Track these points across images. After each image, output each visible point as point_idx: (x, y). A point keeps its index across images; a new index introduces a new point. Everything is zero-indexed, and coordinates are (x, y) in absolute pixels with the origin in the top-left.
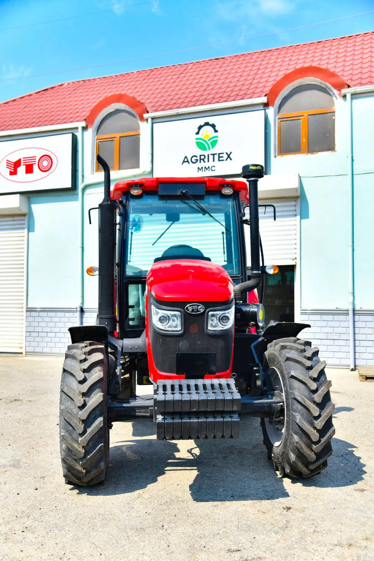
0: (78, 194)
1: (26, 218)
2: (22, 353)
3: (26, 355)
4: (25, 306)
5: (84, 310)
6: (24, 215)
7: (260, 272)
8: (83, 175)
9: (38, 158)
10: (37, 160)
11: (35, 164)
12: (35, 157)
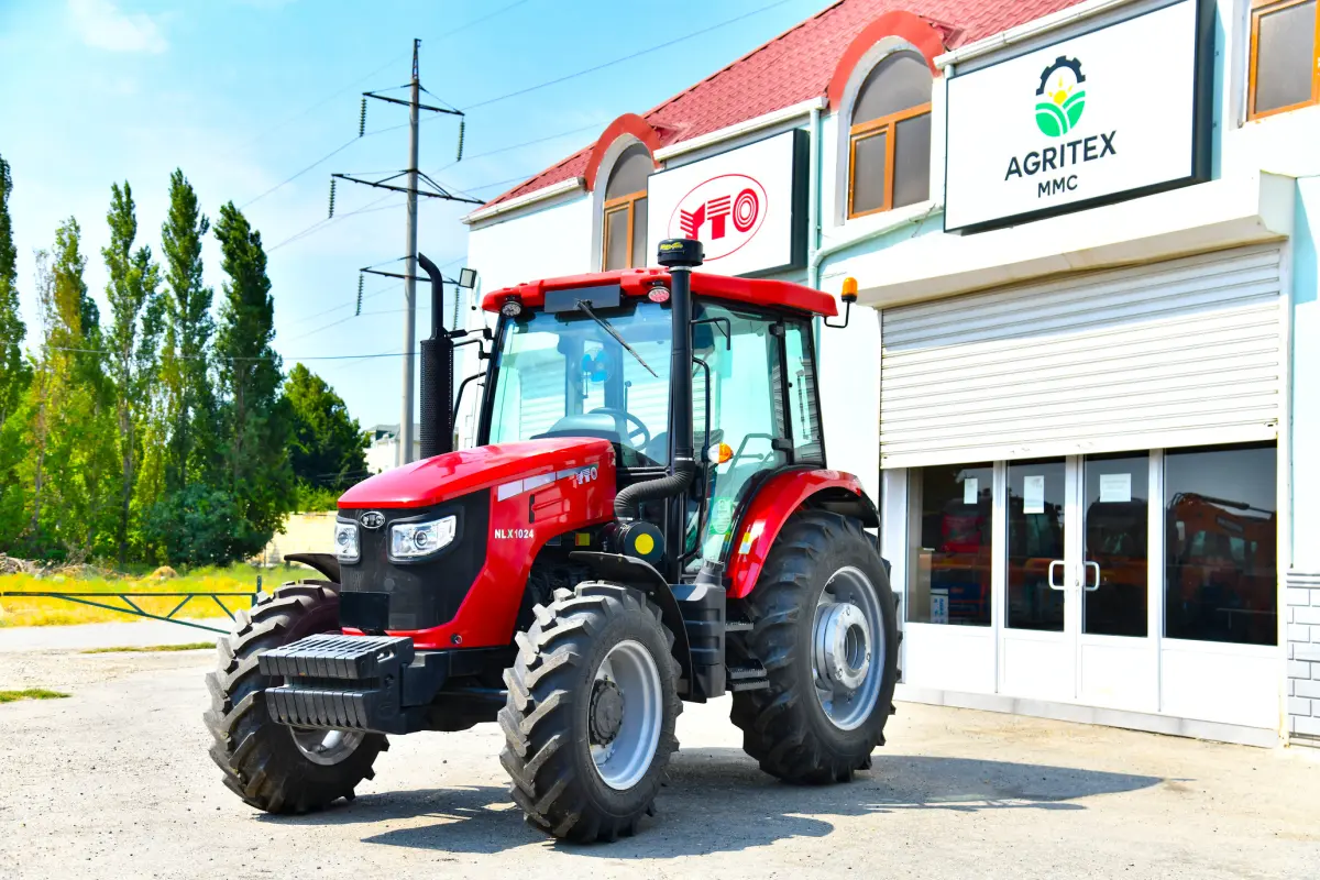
0: (807, 279)
7: (690, 459)
8: (819, 231)
9: (733, 200)
10: (732, 205)
11: (728, 213)
12: (729, 197)
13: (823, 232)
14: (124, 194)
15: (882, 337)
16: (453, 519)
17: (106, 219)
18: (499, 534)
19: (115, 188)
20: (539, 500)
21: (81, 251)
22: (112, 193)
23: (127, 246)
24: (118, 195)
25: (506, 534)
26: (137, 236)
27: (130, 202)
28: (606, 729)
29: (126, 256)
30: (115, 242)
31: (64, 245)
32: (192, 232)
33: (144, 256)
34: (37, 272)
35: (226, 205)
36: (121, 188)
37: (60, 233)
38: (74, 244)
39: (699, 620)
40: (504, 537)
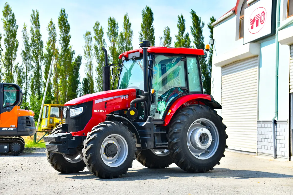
0: (275, 38)
1: (258, 58)
2: (256, 153)
3: (258, 155)
4: (257, 120)
5: (277, 122)
6: (257, 56)
7: (147, 93)
8: (279, 23)
9: (260, 15)
10: (260, 16)
11: (259, 19)
12: (259, 14)
13: (280, 23)
14: (181, 18)
15: (290, 53)
16: (82, 108)
17: (177, 26)
18: (95, 111)
19: (179, 17)
20: (108, 103)
21: (171, 36)
22: (178, 18)
23: (183, 33)
24: (180, 19)
25: (97, 111)
26: (185, 30)
27: (183, 20)
28: (111, 154)
29: (183, 36)
30: (179, 33)
31: (166, 35)
32: (199, 27)
33: (187, 36)
34: (160, 43)
35: (212, 17)
36: (180, 16)
37: (164, 32)
38: (169, 35)
39: (145, 130)
40: (97, 112)
